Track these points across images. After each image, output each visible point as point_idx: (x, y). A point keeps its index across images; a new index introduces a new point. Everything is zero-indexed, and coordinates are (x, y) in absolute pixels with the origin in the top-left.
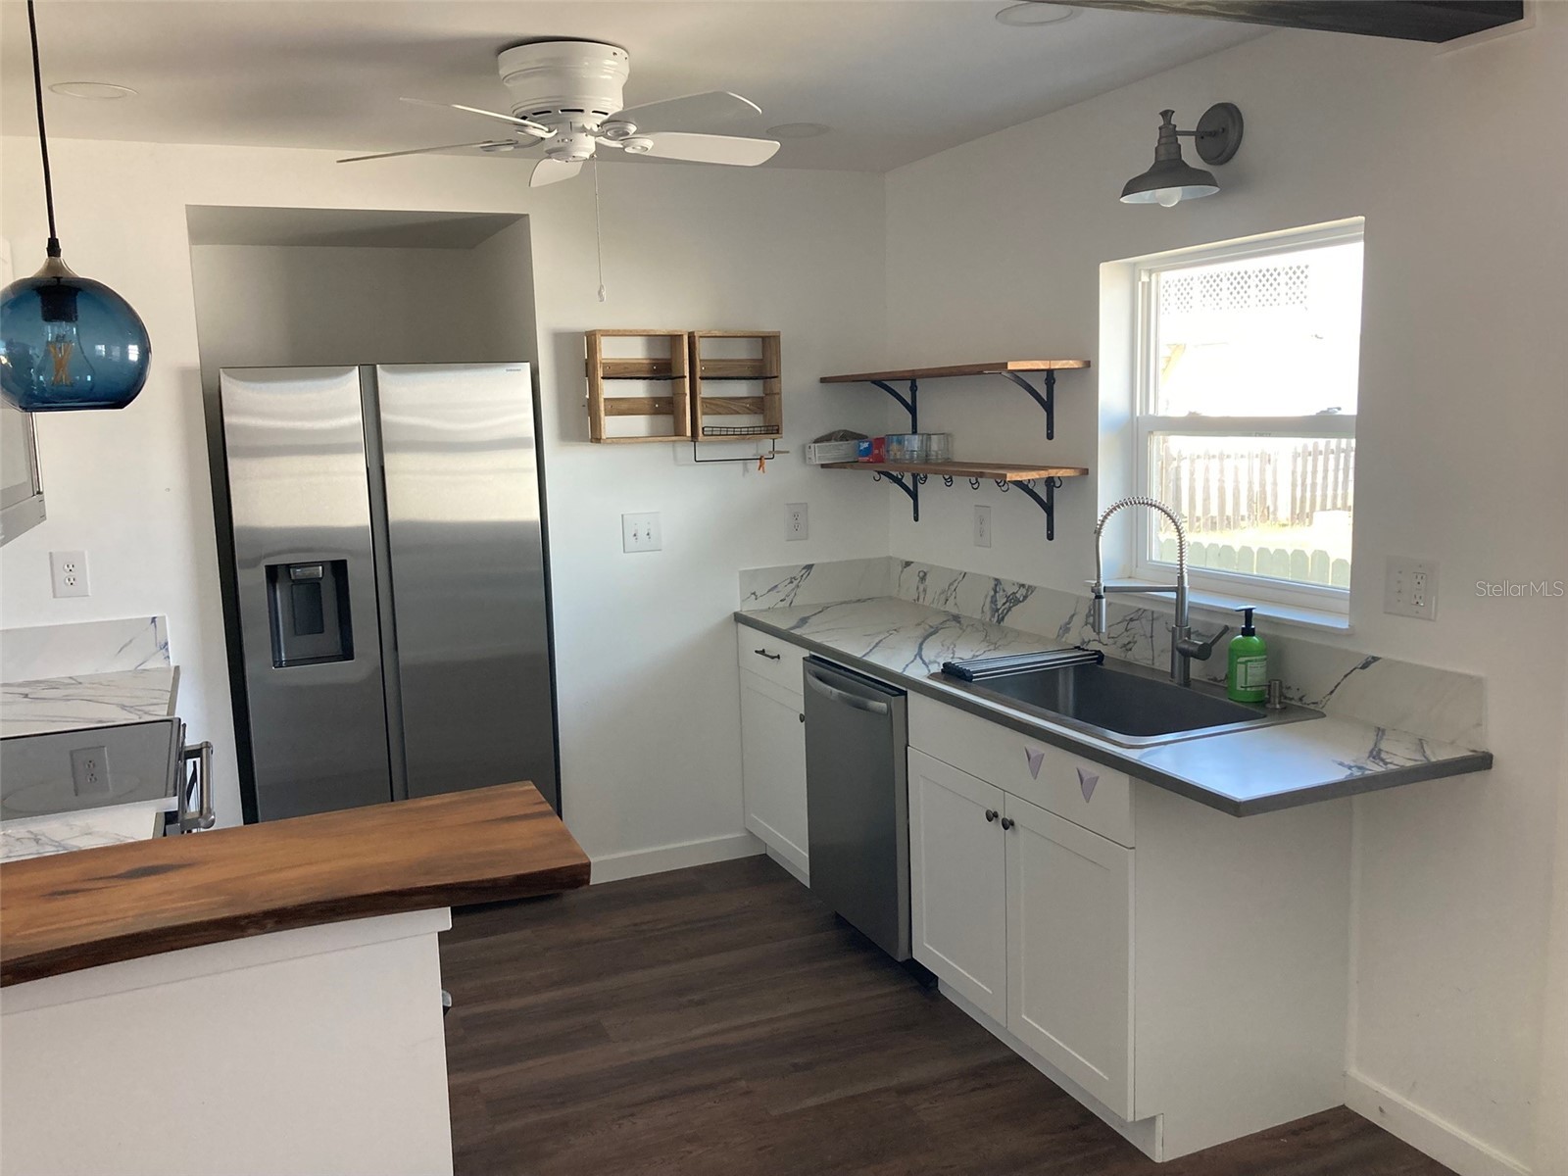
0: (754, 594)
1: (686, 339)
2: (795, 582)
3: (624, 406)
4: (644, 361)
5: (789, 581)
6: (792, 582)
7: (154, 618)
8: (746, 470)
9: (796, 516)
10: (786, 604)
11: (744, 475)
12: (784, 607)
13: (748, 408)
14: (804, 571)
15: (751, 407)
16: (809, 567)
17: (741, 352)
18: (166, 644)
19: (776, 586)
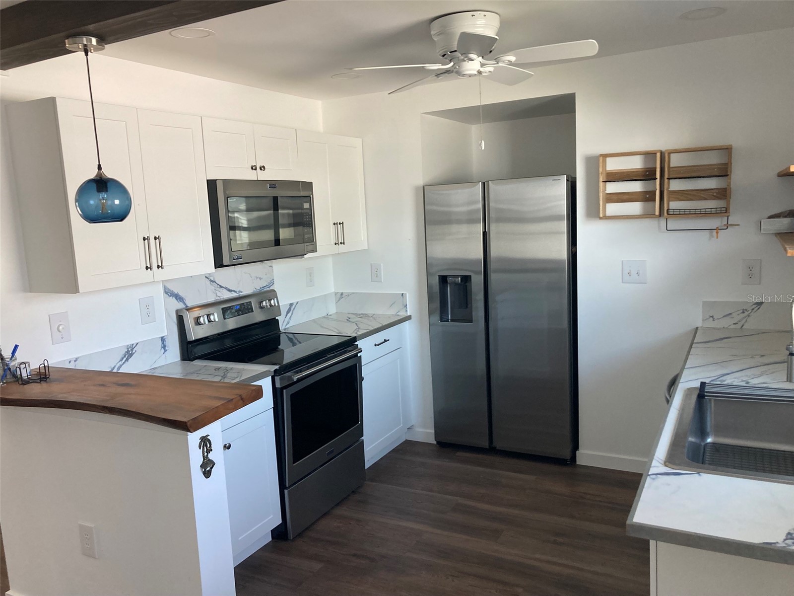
0: (712, 317)
1: (658, 155)
2: (747, 313)
3: (626, 197)
4: (641, 170)
5: (741, 311)
6: (743, 312)
7: (403, 294)
8: (711, 236)
9: (750, 268)
10: (738, 326)
11: (710, 239)
12: (735, 329)
13: (713, 196)
14: (755, 306)
15: (718, 195)
16: (760, 304)
17: (713, 159)
18: (406, 305)
19: (730, 314)
